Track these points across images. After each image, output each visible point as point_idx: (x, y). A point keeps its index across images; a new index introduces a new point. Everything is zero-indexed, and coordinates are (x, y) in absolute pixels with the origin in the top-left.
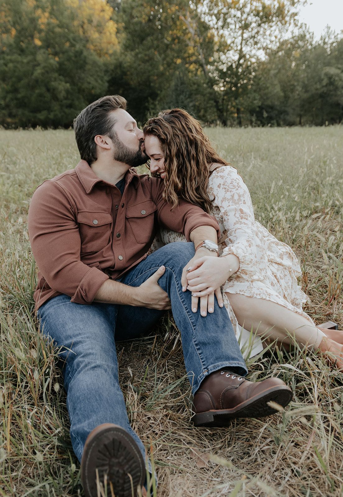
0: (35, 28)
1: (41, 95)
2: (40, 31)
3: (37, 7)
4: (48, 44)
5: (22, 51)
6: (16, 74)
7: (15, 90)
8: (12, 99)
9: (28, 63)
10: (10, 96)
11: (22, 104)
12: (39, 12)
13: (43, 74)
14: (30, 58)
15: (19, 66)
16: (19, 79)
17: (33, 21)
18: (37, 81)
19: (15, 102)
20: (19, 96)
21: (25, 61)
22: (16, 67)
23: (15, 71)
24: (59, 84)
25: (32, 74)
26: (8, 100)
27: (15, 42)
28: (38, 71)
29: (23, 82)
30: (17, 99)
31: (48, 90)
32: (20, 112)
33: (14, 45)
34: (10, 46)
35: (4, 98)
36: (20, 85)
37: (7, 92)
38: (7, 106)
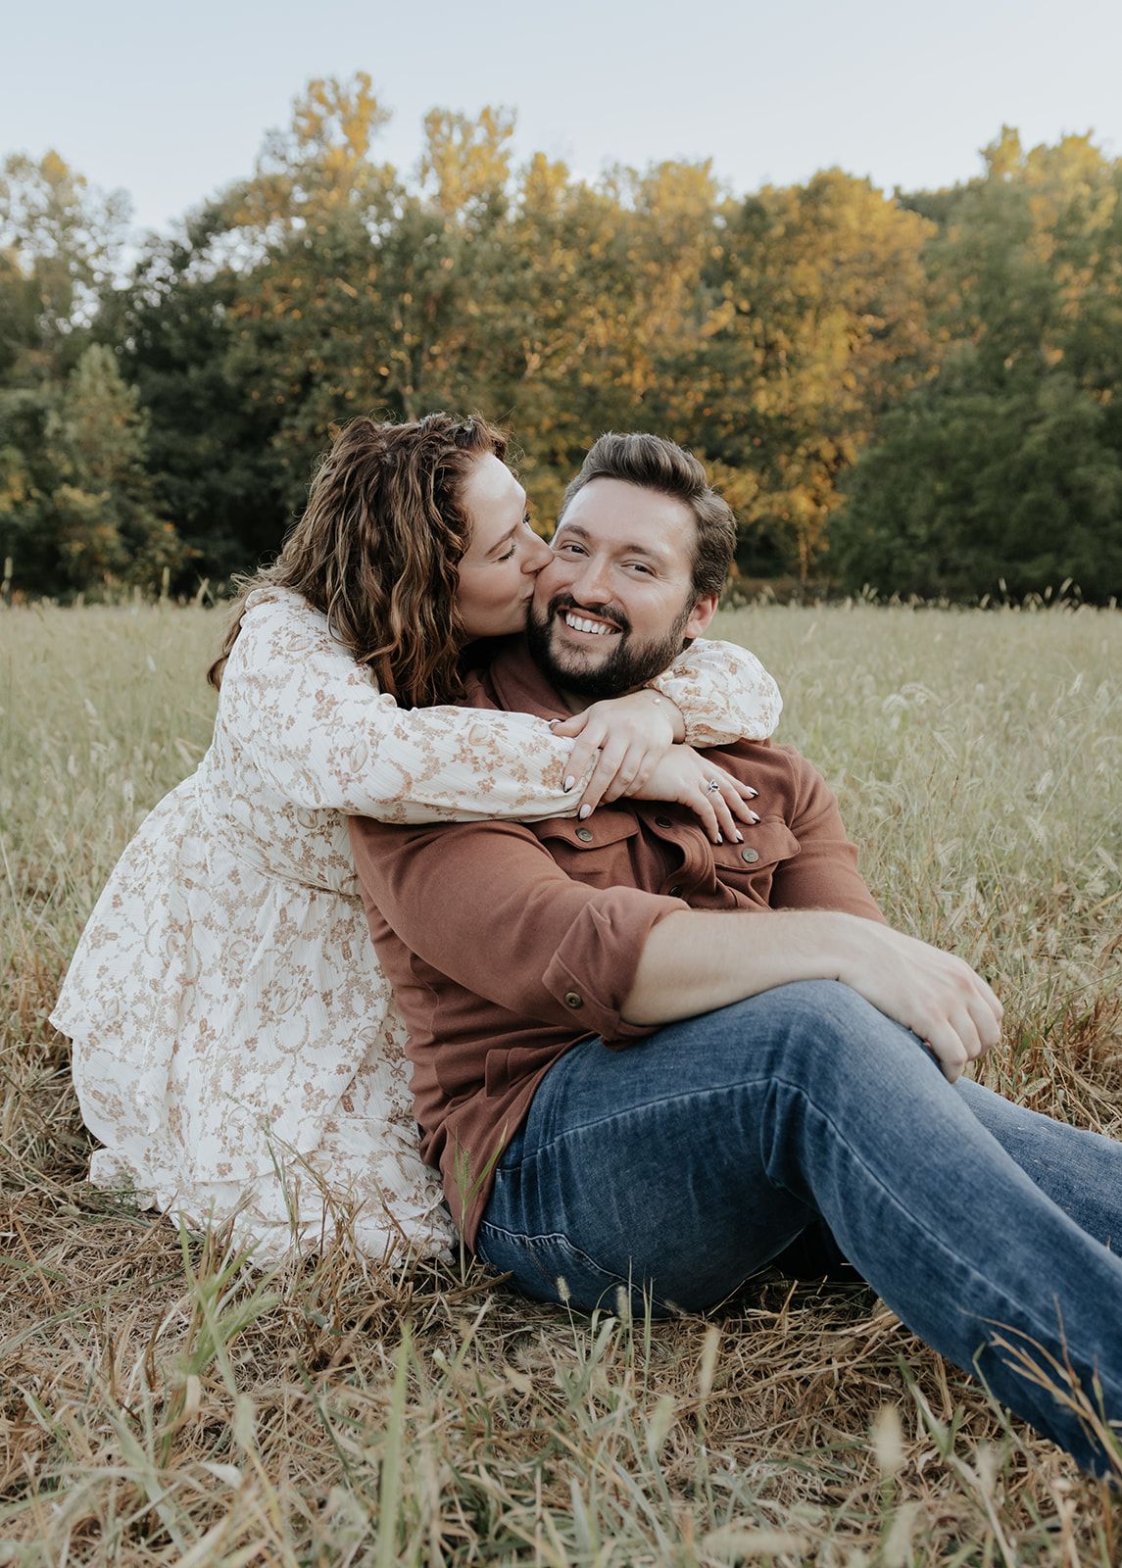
0: (1045, 317)
1: (1041, 508)
2: (1062, 323)
3: (1061, 256)
4: (1079, 360)
5: (999, 383)
6: (974, 448)
7: (965, 496)
8: (951, 522)
9: (1010, 416)
10: (946, 512)
11: (978, 535)
12: (1066, 270)
13: (1051, 444)
14: (1018, 399)
15: (982, 425)
16: (981, 462)
17: (1041, 295)
18: (1031, 466)
19: (959, 528)
20: (973, 511)
21: (1002, 409)
22: (971, 428)
23: (967, 441)
24: (1101, 473)
25: (1019, 447)
26: (939, 522)
27: (980, 359)
28: (1035, 440)
29: (987, 471)
30: (965, 520)
31: (1065, 491)
32: (970, 557)
33: (979, 368)
34: (968, 370)
35: (929, 519)
36: (978, 480)
37: (940, 501)
38: (934, 541)
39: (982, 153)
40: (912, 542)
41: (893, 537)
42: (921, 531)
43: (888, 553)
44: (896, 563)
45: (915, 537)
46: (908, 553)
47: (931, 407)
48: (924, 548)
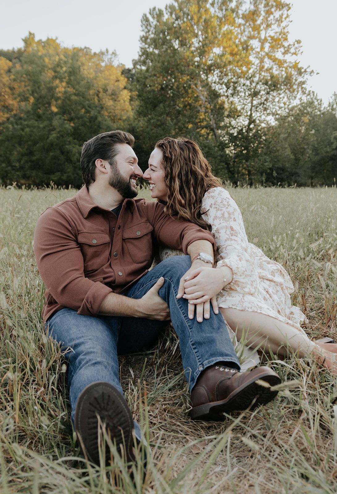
0: (53, 96)
1: (55, 158)
2: (57, 99)
3: (55, 77)
4: (64, 111)
5: (39, 117)
6: (32, 138)
7: (31, 153)
8: (27, 162)
9: (44, 128)
10: (25, 158)
11: (36, 166)
12: (57, 81)
13: (58, 138)
14: (46, 123)
15: (35, 130)
16: (35, 143)
17: (51, 89)
18: (52, 144)
19: (30, 164)
20: (34, 158)
21: (41, 126)
22: (32, 131)
23: (31, 136)
24: (74, 147)
25: (48, 138)
26: (22, 162)
27: (32, 109)
28: (53, 135)
29: (38, 145)
30: (31, 161)
31: (62, 153)
32: (34, 173)
33: (32, 112)
34: (28, 112)
35: (19, 161)
36: (35, 148)
37: (23, 155)
38: (22, 168)
39: (23, 40)
40: (14, 168)
41: (7, 167)
42: (17, 165)
43: (6, 172)
44: (9, 175)
45: (16, 167)
46: (13, 172)
47: (17, 124)
48: (18, 171)
